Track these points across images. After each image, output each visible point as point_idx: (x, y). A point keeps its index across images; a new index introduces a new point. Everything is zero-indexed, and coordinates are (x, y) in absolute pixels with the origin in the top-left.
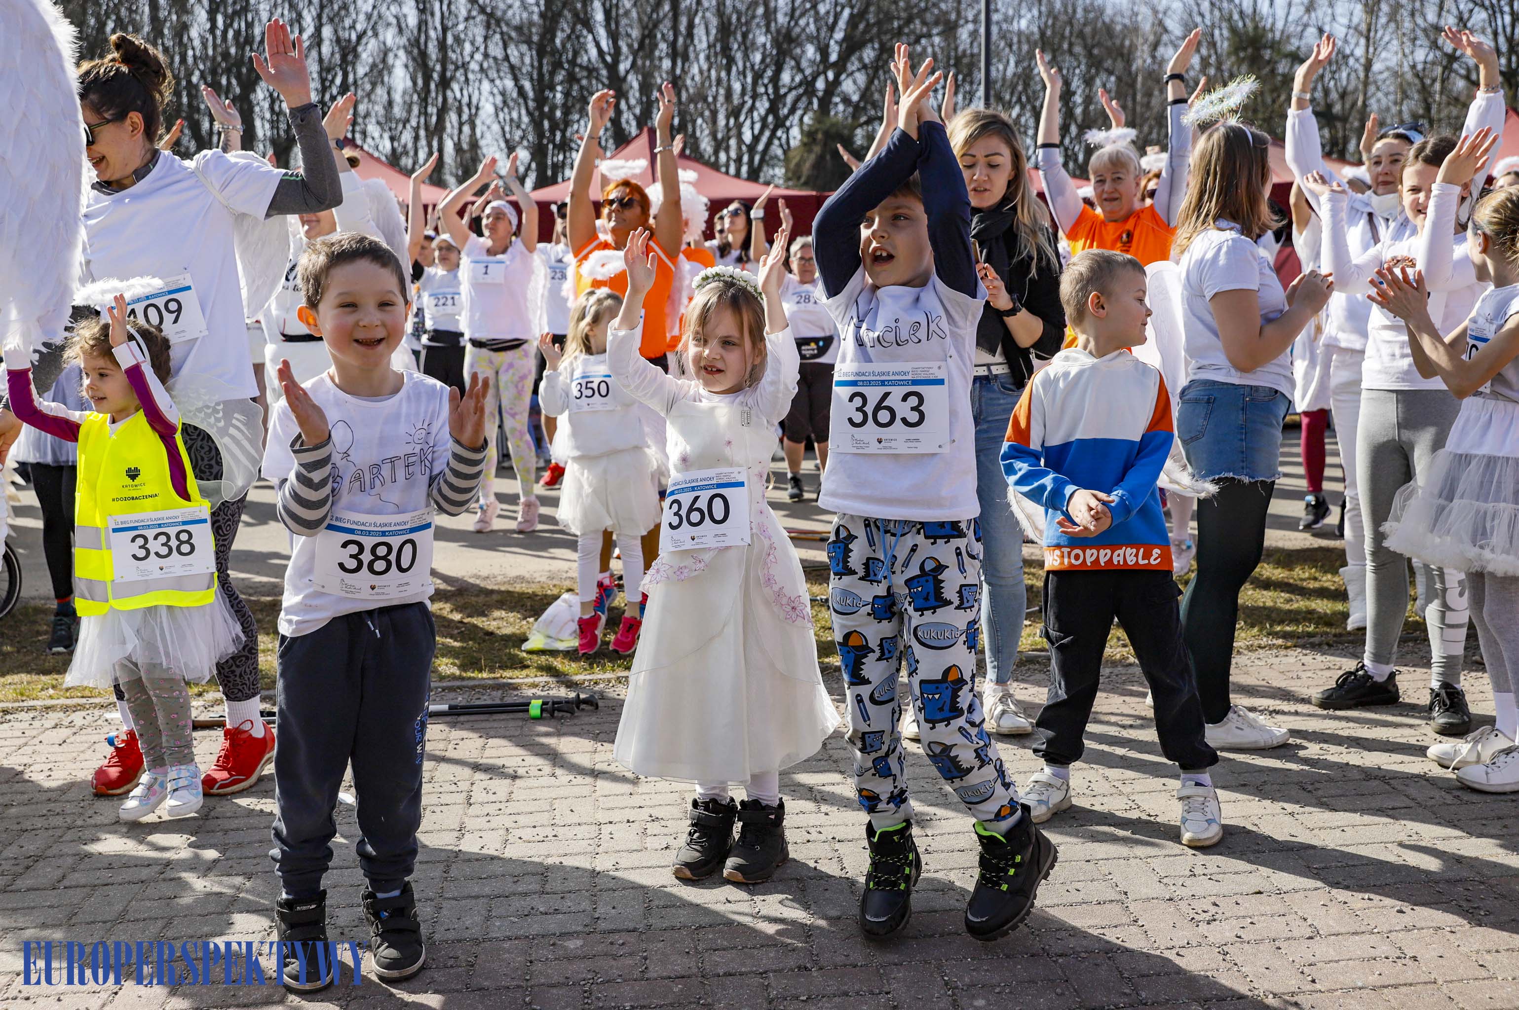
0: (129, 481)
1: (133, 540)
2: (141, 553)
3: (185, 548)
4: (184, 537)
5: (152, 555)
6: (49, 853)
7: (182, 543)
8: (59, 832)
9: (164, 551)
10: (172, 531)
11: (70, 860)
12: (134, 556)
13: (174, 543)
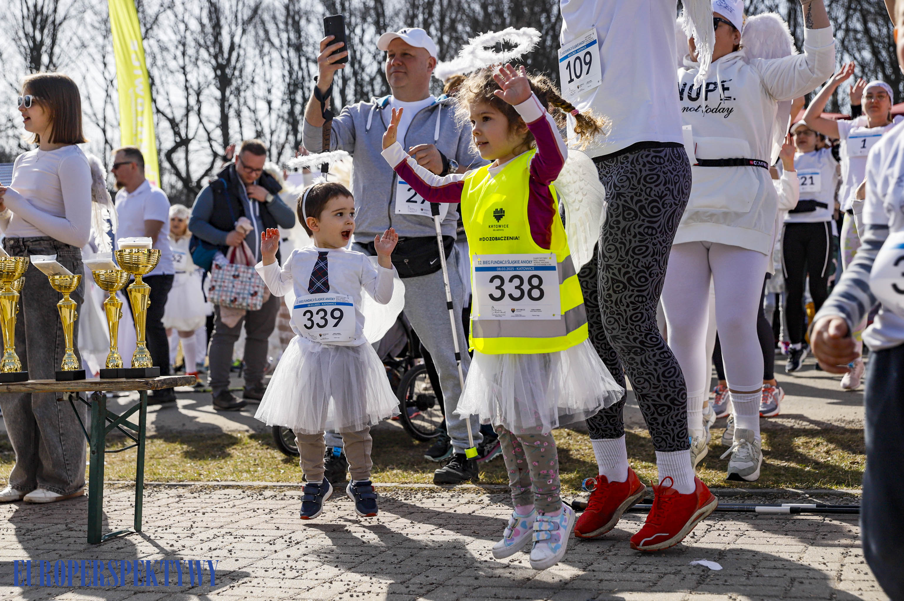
0: (494, 221)
1: (491, 281)
2: (497, 294)
3: (536, 293)
4: (535, 282)
5: (507, 296)
6: (450, 582)
7: (533, 287)
8: (459, 570)
9: (517, 294)
10: (526, 275)
11: (464, 589)
12: (491, 296)
13: (526, 287)
